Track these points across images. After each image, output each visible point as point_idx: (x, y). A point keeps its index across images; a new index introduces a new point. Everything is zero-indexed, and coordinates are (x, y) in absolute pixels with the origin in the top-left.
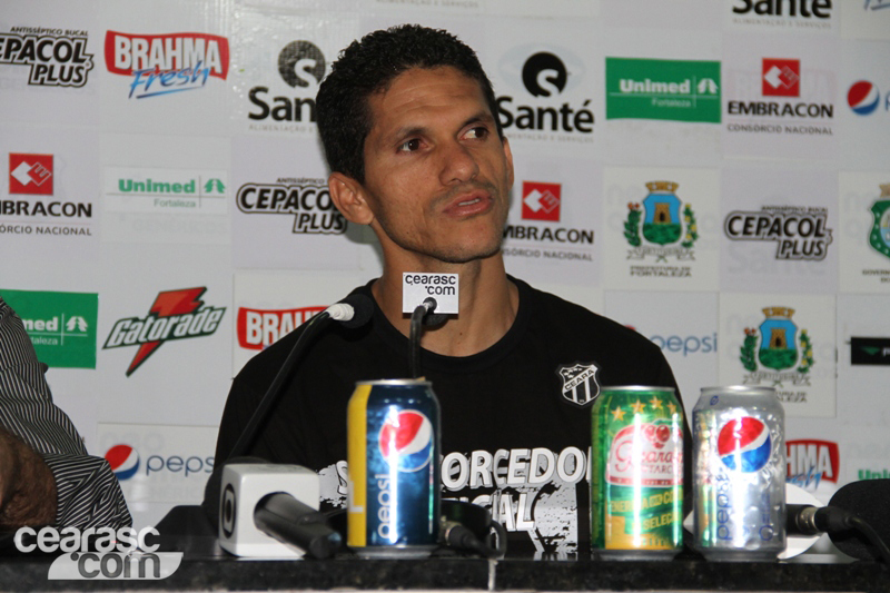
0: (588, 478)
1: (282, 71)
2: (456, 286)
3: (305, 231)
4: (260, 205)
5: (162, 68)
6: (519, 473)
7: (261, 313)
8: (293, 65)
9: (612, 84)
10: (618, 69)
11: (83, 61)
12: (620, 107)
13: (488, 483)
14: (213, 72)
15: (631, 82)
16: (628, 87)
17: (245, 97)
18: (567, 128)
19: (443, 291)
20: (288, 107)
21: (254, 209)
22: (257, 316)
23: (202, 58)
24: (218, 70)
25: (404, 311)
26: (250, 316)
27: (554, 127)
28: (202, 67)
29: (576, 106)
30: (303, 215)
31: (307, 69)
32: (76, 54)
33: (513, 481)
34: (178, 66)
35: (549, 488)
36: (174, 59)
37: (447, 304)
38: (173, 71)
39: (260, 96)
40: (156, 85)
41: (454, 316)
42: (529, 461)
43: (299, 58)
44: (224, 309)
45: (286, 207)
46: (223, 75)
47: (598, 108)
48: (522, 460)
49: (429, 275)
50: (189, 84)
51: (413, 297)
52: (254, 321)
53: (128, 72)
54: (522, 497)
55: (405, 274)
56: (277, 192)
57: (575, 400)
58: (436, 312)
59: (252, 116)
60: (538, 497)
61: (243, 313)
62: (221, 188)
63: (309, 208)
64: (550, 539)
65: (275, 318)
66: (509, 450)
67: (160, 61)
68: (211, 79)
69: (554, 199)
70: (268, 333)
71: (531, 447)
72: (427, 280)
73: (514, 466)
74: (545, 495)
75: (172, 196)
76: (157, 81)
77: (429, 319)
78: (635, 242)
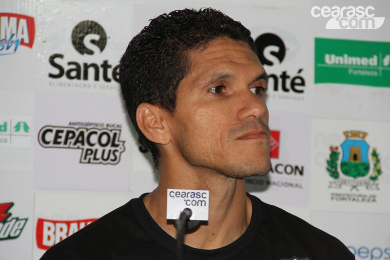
1: (74, 43)
2: (207, 200)
3: (89, 162)
4: (56, 142)
7: (55, 222)
8: (82, 38)
9: (319, 58)
10: (324, 46)
12: (324, 75)
14: (22, 42)
15: (333, 56)
16: (331, 60)
17: (46, 61)
18: (285, 89)
19: (197, 204)
20: (78, 69)
21: (51, 144)
22: (51, 225)
23: (14, 32)
24: (27, 41)
25: (168, 218)
26: (46, 225)
27: (276, 88)
28: (14, 39)
29: (292, 73)
30: (88, 150)
31: (93, 42)
37: (200, 213)
39: (57, 61)
41: (205, 223)
43: (87, 33)
44: (26, 220)
45: (75, 144)
46: (30, 45)
47: (309, 75)
49: (187, 191)
50: (5, 51)
51: (174, 208)
52: (49, 229)
55: (169, 190)
56: (68, 132)
58: (192, 218)
59: (51, 76)
61: (40, 222)
62: (26, 128)
63: (92, 145)
65: (65, 226)
68: (21, 47)
69: (275, 142)
72: (186, 195)
77: (187, 224)
78: (335, 175)
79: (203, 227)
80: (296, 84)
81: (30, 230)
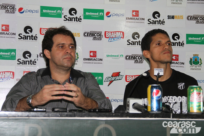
0: (182, 101)
1: (132, 37)
2: (163, 71)
3: (136, 63)
4: (129, 59)
5: (113, 37)
6: (171, 100)
7: (129, 76)
8: (134, 36)
9: (187, 38)
10: (188, 36)
11: (101, 36)
12: (189, 42)
13: (166, 101)
14: (121, 37)
15: (190, 38)
16: (190, 39)
17: (127, 41)
18: (180, 46)
19: (161, 71)
20: (133, 43)
21: (128, 59)
22: (129, 77)
23: (120, 35)
24: (122, 37)
25: (154, 75)
26: (127, 77)
27: (177, 45)
28: (120, 37)
29: (181, 42)
30: (136, 60)
31: (136, 37)
32: (100, 35)
33: (170, 101)
34: (116, 37)
35: (176, 103)
36: (115, 35)
37: (162, 74)
38: (115, 37)
39: (129, 41)
40: (113, 40)
41: (163, 76)
42: (173, 98)
43: (135, 35)
44: (123, 75)
45: (133, 59)
46: (123, 38)
47: (185, 42)
48: (171, 98)
49: (158, 69)
50: (118, 39)
51: (156, 73)
52: (128, 77)
53: (108, 38)
54: (171, 104)
55: (155, 69)
56: (132, 57)
57: (180, 89)
58: (160, 75)
59: (128, 44)
60: (174, 104)
61: (126, 76)
62: (123, 56)
63: (137, 59)
64: (176, 111)
65: (131, 77)
66: (169, 96)
67: (113, 36)
68: (121, 39)
69: (177, 57)
70: (130, 79)
71: (173, 96)
72: (158, 70)
73: (170, 99)
74: (175, 104)
75: (115, 57)
76: (113, 39)
77: (159, 76)
78: (191, 64)
79: (162, 76)
80: (182, 44)
81: (124, 78)
